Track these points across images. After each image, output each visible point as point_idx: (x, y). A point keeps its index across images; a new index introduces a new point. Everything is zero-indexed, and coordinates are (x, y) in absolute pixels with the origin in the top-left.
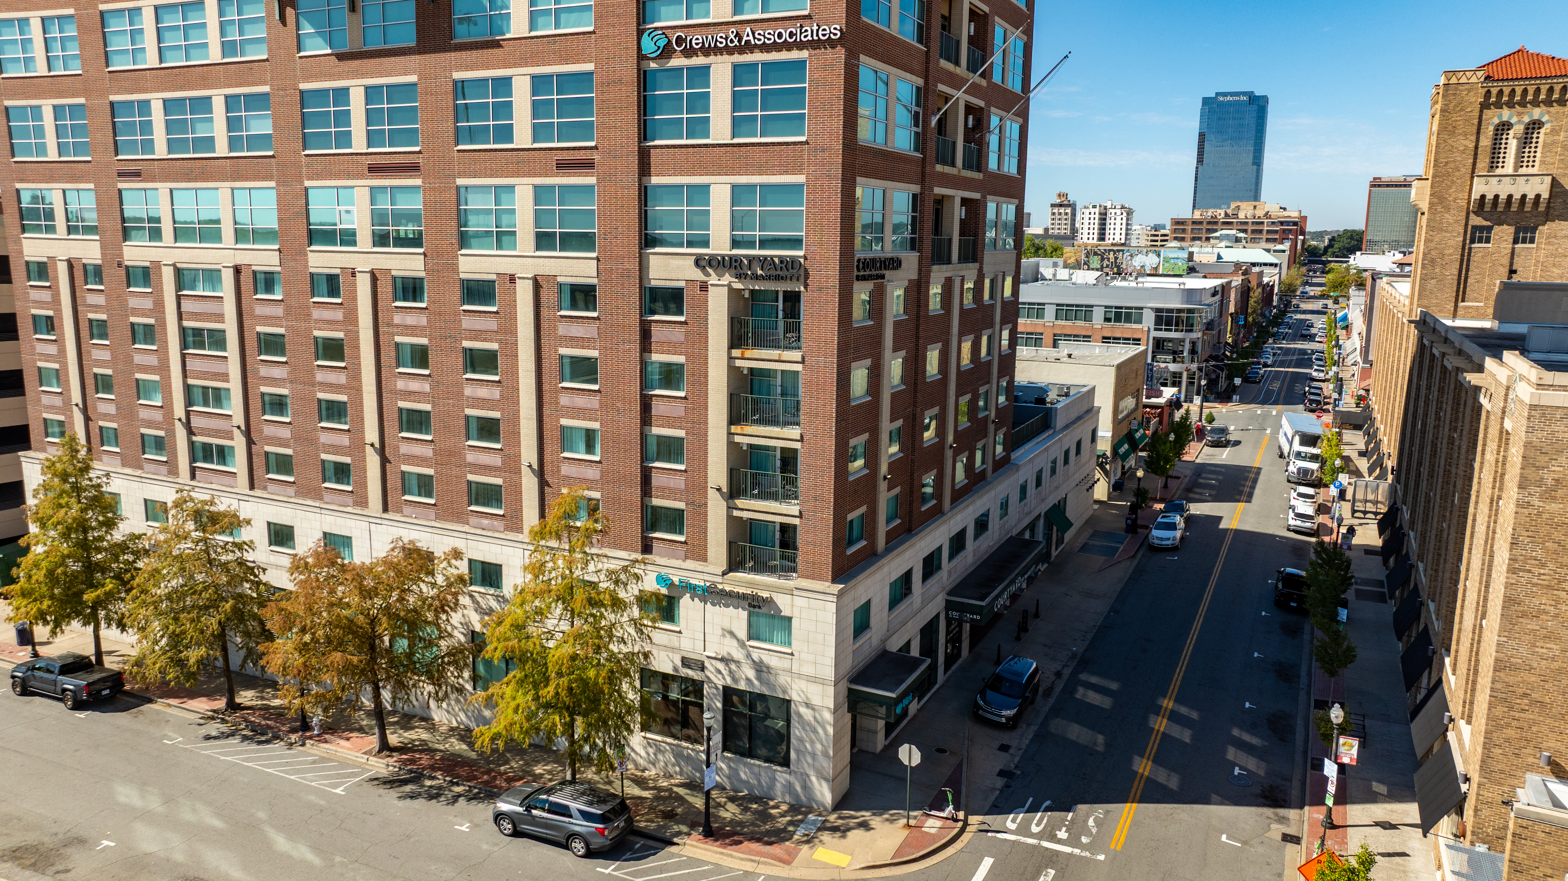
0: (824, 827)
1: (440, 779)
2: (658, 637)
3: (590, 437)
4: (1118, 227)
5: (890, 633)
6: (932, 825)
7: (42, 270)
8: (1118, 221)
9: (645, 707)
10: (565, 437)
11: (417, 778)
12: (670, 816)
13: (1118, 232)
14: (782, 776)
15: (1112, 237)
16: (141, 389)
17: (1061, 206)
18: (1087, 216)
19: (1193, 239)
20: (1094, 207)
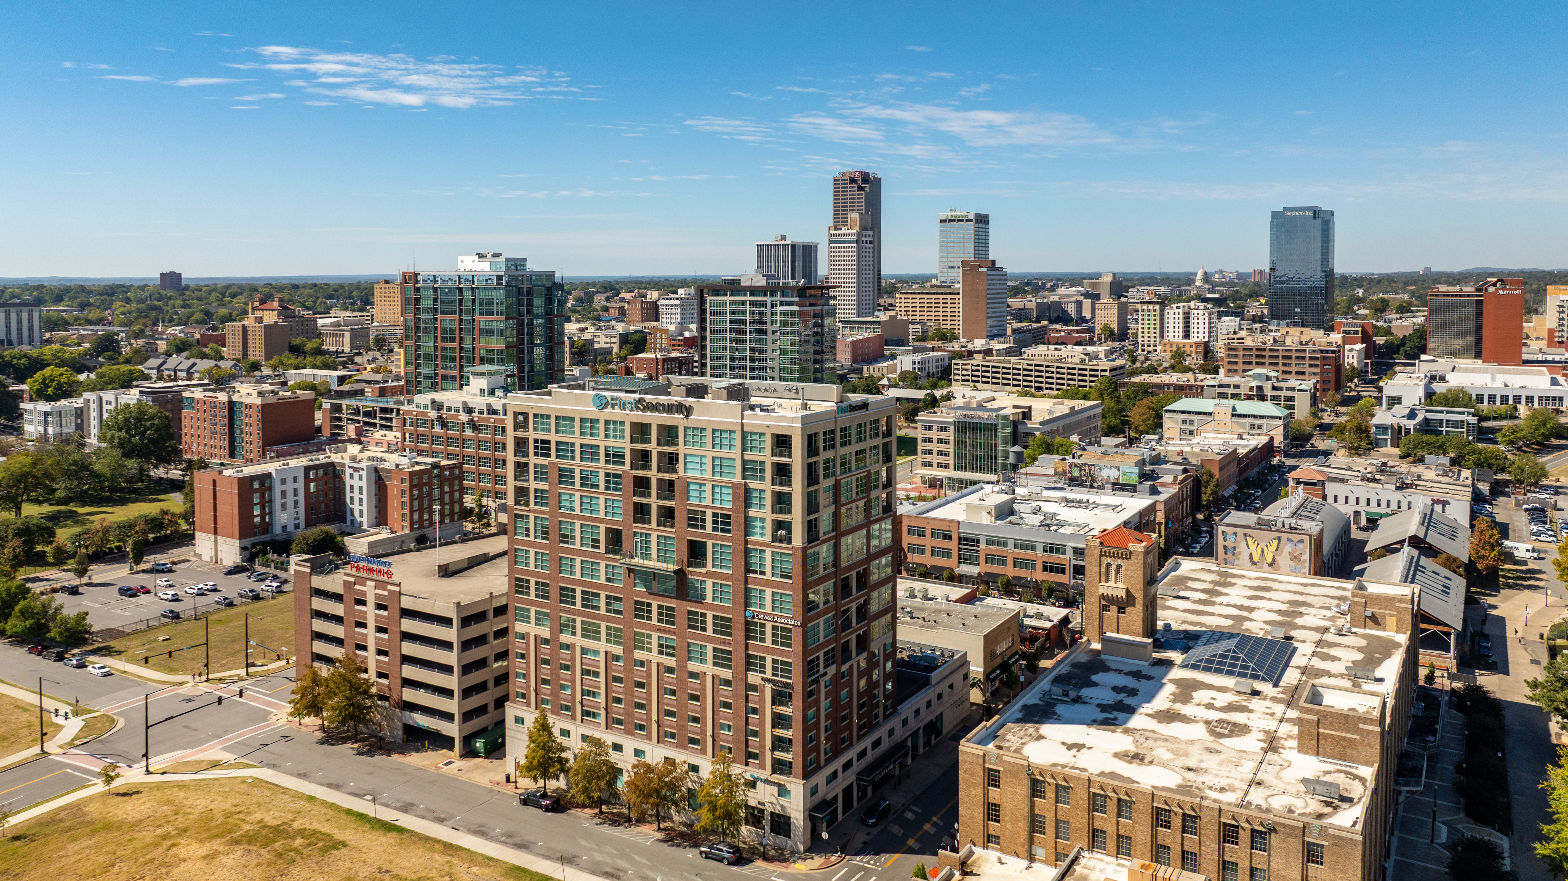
0: (799, 858)
1: (679, 841)
2: (750, 794)
3: (729, 727)
4: (1201, 326)
5: (827, 794)
6: (833, 858)
7: (523, 636)
8: (1201, 321)
9: (746, 819)
10: (722, 726)
11: (672, 840)
12: (753, 853)
13: (1201, 330)
14: (789, 842)
15: (1196, 335)
16: (563, 687)
17: (1150, 303)
18: (1172, 316)
19: (1244, 363)
20: (1178, 308)
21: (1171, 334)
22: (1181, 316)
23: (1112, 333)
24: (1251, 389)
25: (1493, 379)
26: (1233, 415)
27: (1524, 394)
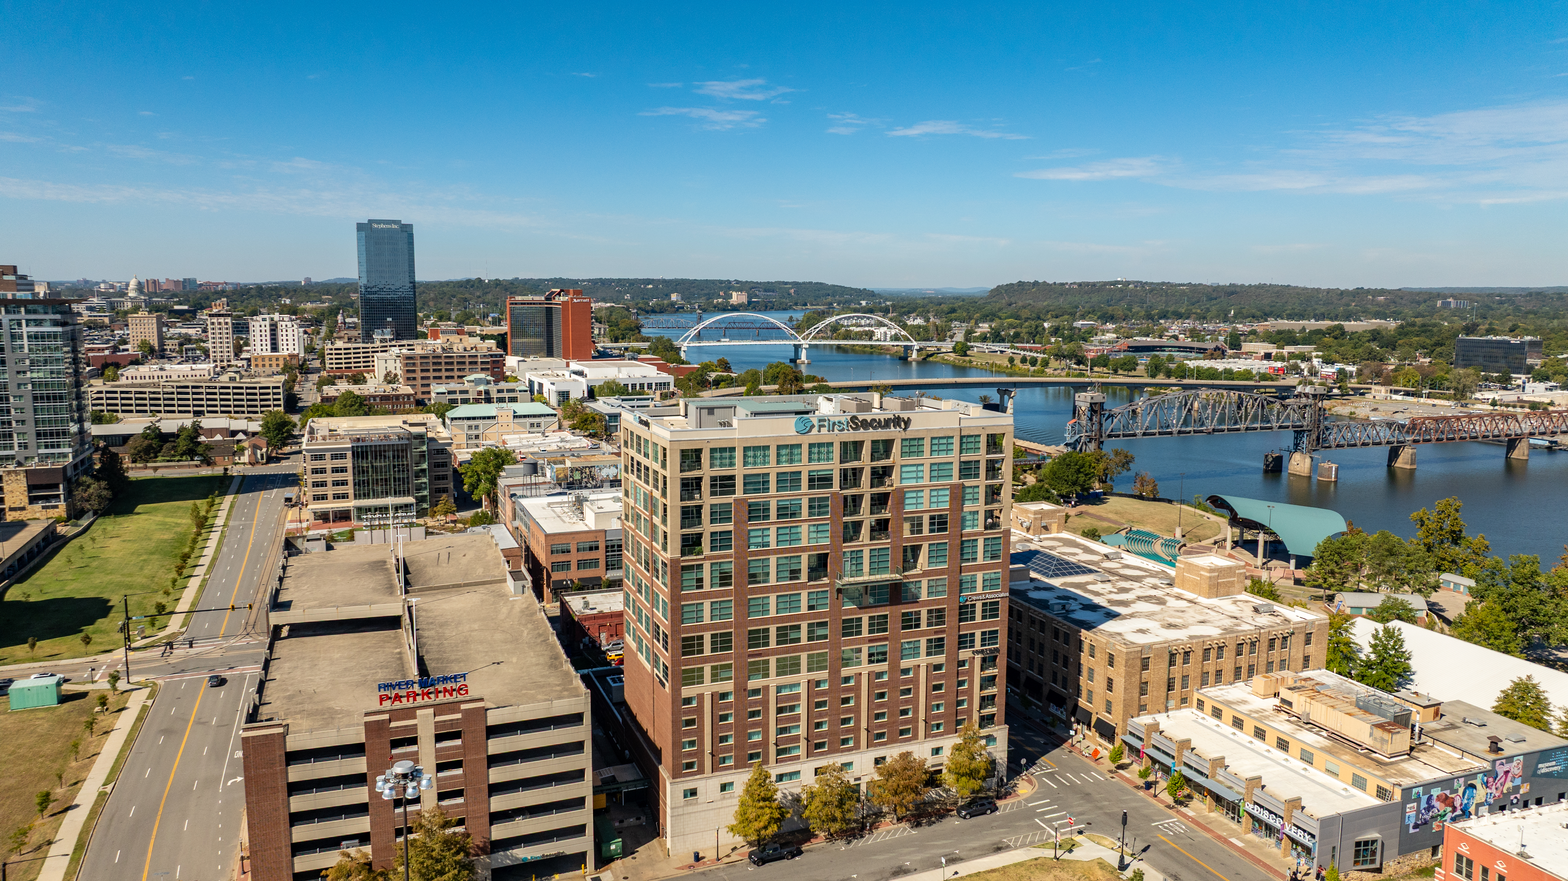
3: (941, 705)
7: (692, 700)
8: (290, 333)
10: (934, 707)
13: (291, 342)
16: (751, 736)
17: (220, 315)
18: (258, 329)
19: (422, 371)
20: (264, 320)
21: (258, 348)
22: (268, 328)
23: (152, 350)
24: (479, 393)
25: (619, 372)
26: (515, 417)
27: (646, 382)
